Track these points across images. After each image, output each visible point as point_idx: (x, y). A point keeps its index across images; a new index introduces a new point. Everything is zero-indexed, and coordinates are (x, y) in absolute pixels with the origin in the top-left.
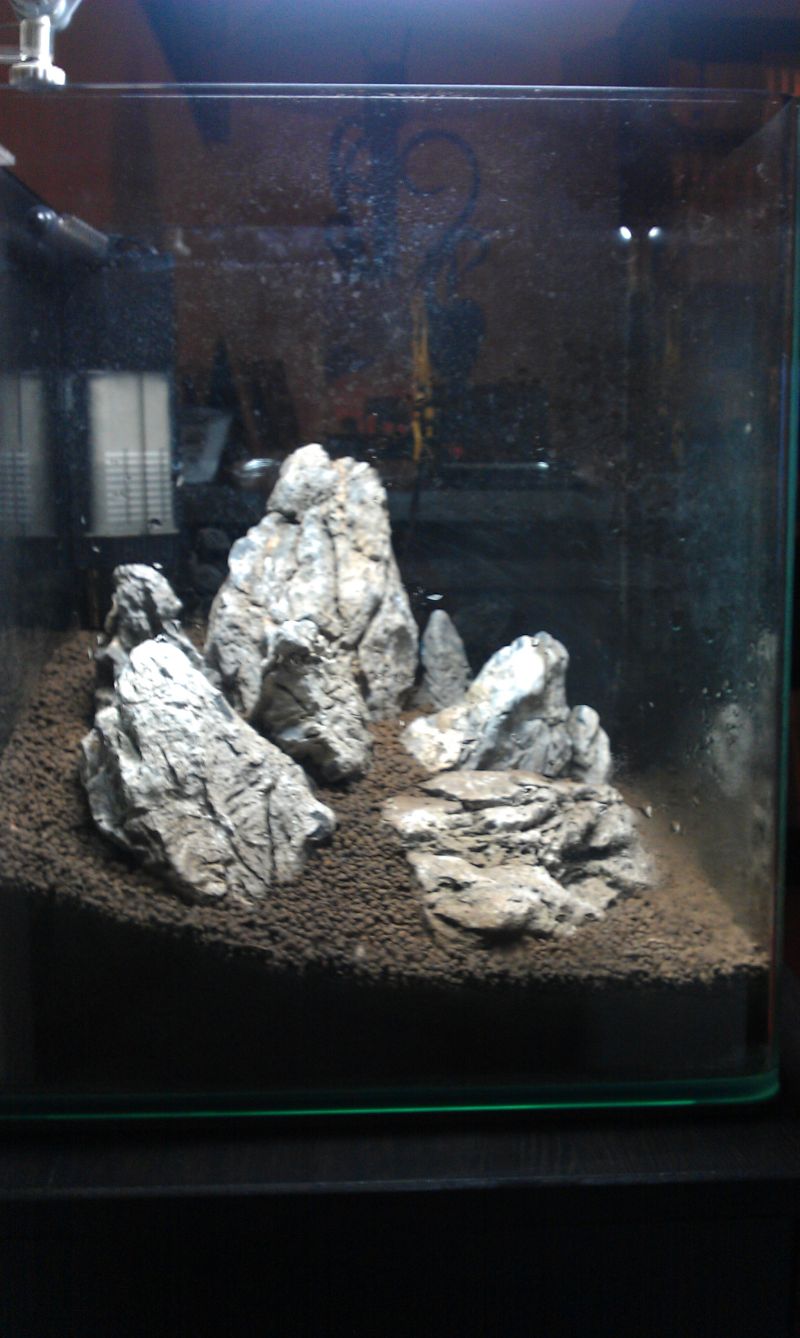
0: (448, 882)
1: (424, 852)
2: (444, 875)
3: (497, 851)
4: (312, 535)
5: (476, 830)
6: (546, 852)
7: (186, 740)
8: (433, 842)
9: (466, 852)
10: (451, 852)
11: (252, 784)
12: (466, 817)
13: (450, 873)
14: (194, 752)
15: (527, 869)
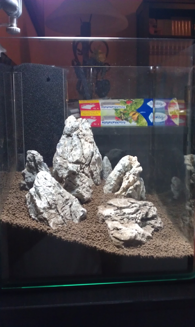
0: (116, 228)
1: (109, 220)
2: (114, 226)
3: (126, 220)
4: (75, 139)
5: (121, 214)
6: (137, 220)
7: (52, 195)
8: (111, 218)
9: (119, 220)
10: (116, 220)
11: (67, 204)
12: (119, 211)
13: (116, 226)
14: (54, 198)
15: (134, 224)
